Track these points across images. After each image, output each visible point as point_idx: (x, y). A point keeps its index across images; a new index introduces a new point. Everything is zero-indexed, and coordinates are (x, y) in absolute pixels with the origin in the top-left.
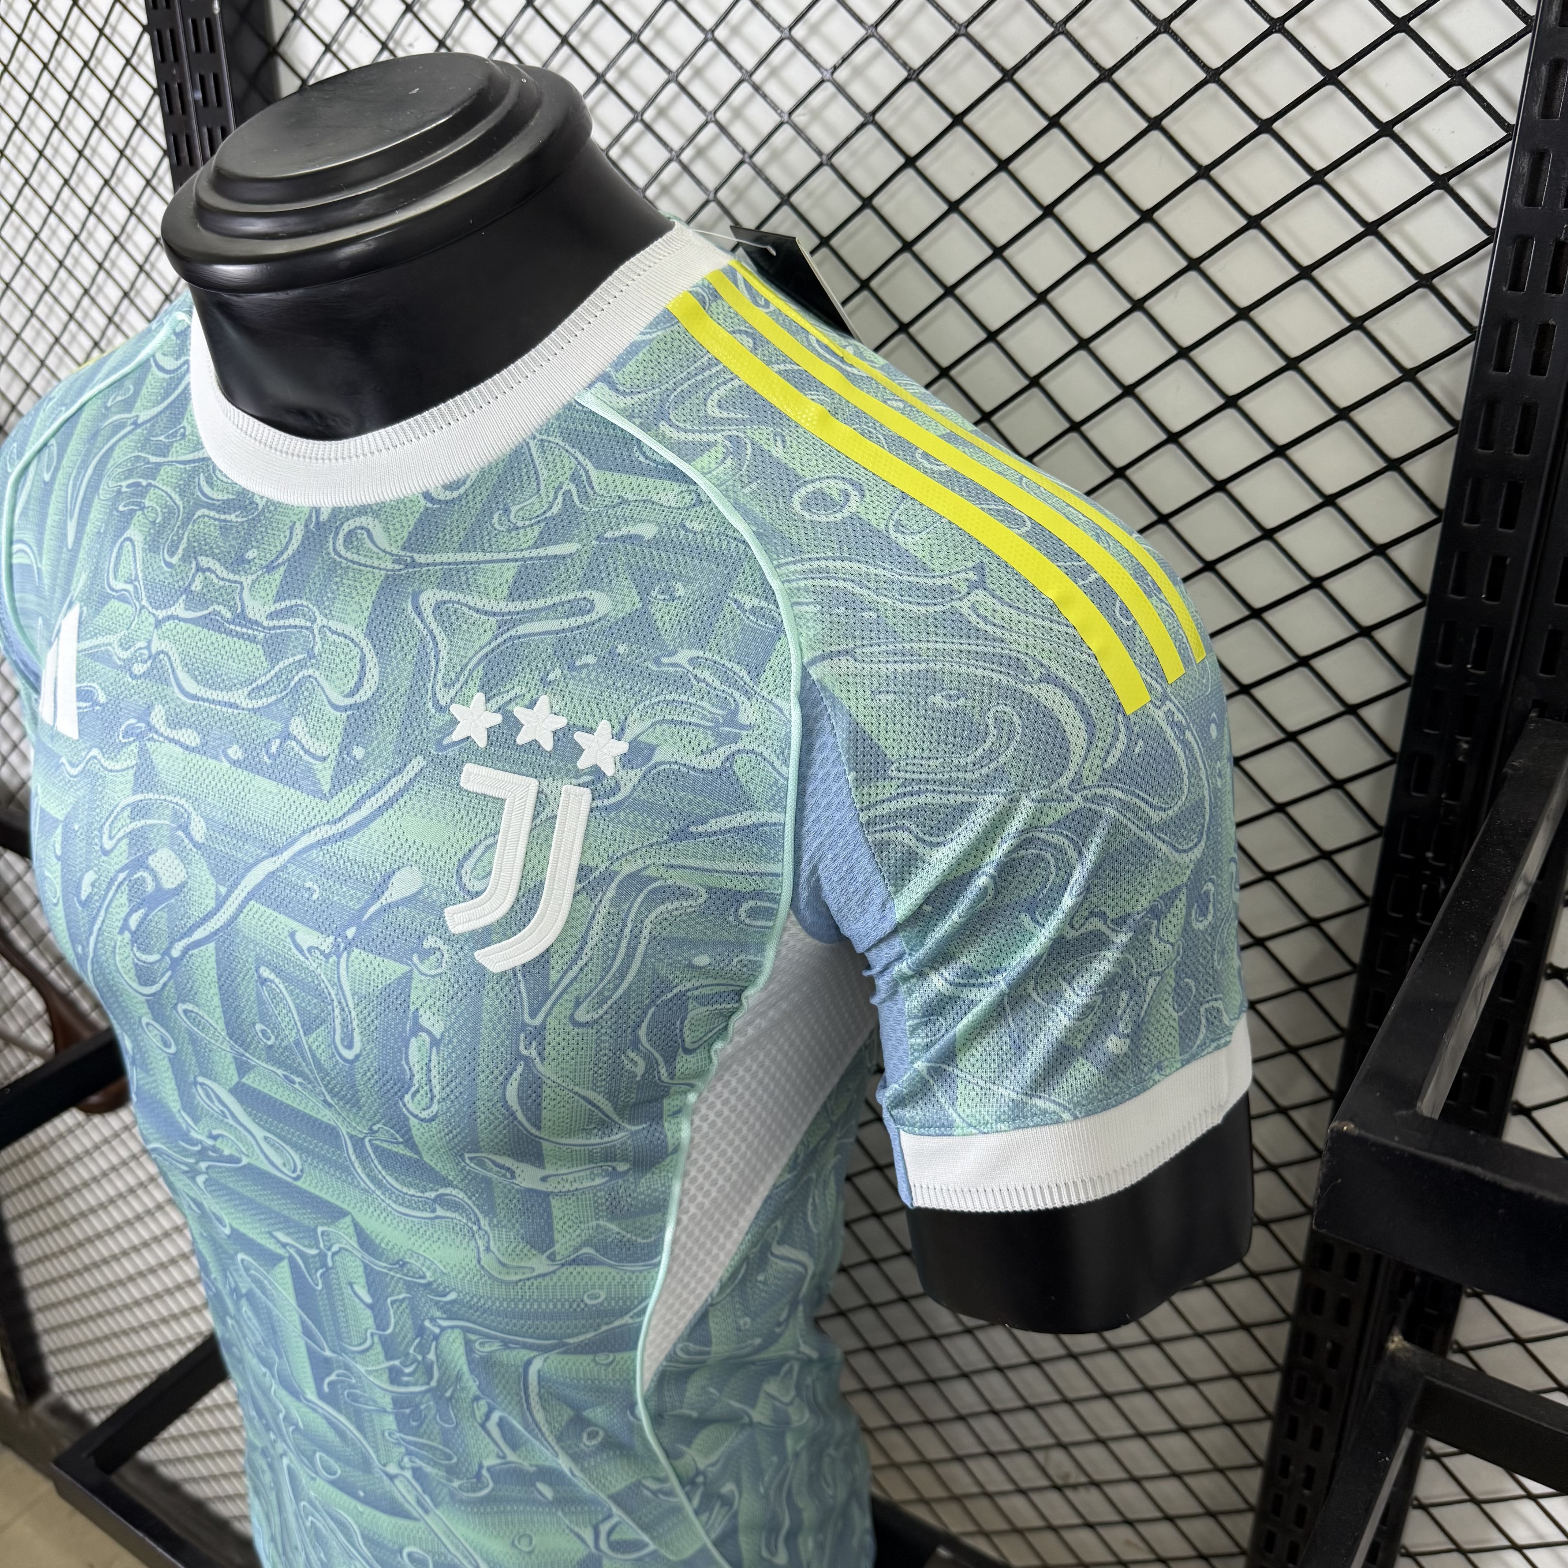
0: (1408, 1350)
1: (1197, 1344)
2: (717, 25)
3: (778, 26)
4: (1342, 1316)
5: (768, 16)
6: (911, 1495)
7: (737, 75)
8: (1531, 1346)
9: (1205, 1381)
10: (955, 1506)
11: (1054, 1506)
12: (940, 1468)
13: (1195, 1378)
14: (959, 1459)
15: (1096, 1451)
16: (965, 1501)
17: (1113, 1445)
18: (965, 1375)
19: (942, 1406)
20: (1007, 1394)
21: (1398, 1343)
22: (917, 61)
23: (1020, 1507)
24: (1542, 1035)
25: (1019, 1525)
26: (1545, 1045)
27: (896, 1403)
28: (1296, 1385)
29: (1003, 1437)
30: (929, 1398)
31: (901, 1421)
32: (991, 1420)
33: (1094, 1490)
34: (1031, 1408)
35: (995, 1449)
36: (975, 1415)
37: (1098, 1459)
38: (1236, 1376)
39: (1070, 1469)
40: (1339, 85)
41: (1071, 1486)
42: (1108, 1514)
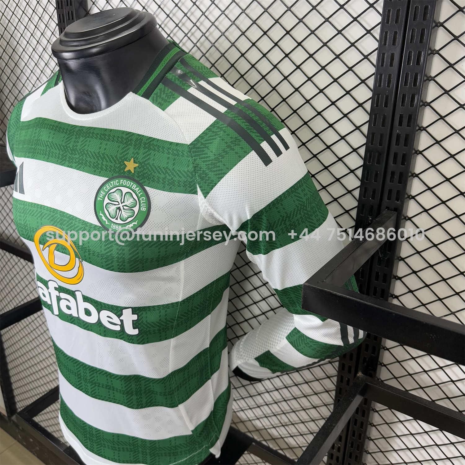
0: (362, 376)
1: (317, 382)
2: (197, 42)
3: (211, 43)
4: (350, 372)
5: (209, 40)
6: (246, 430)
7: (202, 54)
8: (398, 379)
9: (319, 393)
10: (257, 432)
11: (283, 431)
12: (253, 422)
13: (317, 392)
14: (258, 419)
15: (293, 415)
16: (260, 431)
17: (297, 413)
18: (259, 394)
19: (253, 403)
20: (270, 399)
21: (360, 374)
22: (243, 52)
23: (274, 432)
24: (396, 294)
25: (274, 437)
26: (397, 297)
27: (242, 404)
28: (339, 391)
29: (269, 412)
30: (250, 401)
31: (243, 409)
32: (266, 407)
33: (292, 426)
34: (276, 403)
35: (267, 415)
36: (262, 406)
37: (293, 417)
38: (327, 391)
39: (286, 420)
40: (339, 58)
41: (287, 425)
42: (296, 433)
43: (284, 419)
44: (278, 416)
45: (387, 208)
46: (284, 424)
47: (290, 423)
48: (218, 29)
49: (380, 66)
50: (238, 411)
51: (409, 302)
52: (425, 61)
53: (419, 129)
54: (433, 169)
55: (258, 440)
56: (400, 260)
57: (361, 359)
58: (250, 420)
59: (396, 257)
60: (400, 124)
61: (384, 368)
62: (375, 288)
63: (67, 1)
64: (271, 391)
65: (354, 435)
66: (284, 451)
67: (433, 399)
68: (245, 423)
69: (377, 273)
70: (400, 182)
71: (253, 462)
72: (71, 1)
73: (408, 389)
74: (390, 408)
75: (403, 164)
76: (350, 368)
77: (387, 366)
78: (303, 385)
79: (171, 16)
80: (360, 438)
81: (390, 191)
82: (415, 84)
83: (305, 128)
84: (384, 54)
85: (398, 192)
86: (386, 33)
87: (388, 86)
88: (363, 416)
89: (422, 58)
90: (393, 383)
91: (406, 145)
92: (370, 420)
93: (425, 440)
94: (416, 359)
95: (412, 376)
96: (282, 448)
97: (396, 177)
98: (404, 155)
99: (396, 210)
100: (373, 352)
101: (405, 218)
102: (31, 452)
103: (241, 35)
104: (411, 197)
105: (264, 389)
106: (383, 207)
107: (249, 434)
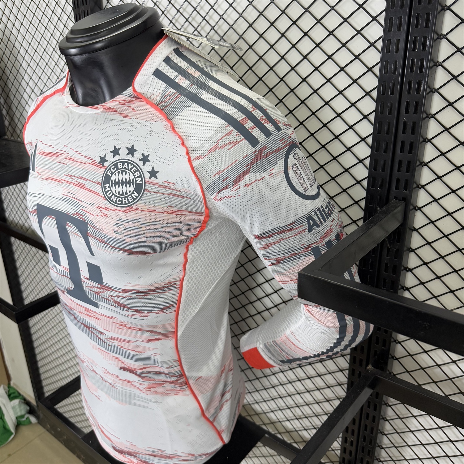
0: (372, 369)
1: (330, 375)
3: (220, 36)
4: (361, 365)
5: (218, 34)
6: (261, 423)
8: (410, 373)
9: (332, 386)
10: (272, 425)
11: (297, 424)
12: (268, 414)
13: (330, 386)
14: (272, 411)
15: (306, 408)
16: (274, 424)
17: (310, 406)
18: (273, 387)
19: (268, 396)
20: (284, 392)
21: (370, 367)
22: (251, 44)
23: (288, 424)
24: (407, 287)
25: (288, 430)
26: (408, 289)
27: (257, 396)
28: (351, 384)
29: (283, 404)
30: (264, 394)
31: (258, 401)
32: (280, 400)
33: (306, 419)
34: (290, 396)
35: (281, 408)
36: (276, 398)
37: (307, 410)
38: (340, 385)
39: (300, 413)
40: (345, 47)
41: (301, 418)
42: (310, 426)
43: (298, 412)
44: (292, 409)
45: (395, 197)
46: (298, 417)
47: (304, 416)
48: (226, 22)
49: (385, 52)
50: (253, 404)
51: (420, 294)
52: (431, 46)
53: (427, 117)
54: (442, 157)
55: (273, 433)
56: (410, 252)
57: (372, 352)
58: (265, 413)
59: (405, 249)
60: (407, 112)
61: (396, 361)
62: (385, 280)
63: (83, 1)
64: (285, 384)
65: (366, 430)
66: (298, 444)
67: (447, 394)
68: (259, 415)
69: (387, 265)
70: (408, 171)
71: (269, 455)
72: (86, 1)
73: (420, 383)
74: (403, 403)
75: (410, 152)
76: (361, 361)
77: (399, 360)
78: (316, 379)
79: (181, 11)
80: (372, 432)
81: (398, 181)
82: (421, 70)
83: (313, 119)
84: (389, 40)
85: (407, 181)
86: (391, 19)
87: (394, 73)
88: (375, 409)
89: (428, 44)
90: (406, 377)
91: (413, 132)
92: (382, 413)
93: (438, 436)
94: (429, 353)
95: (425, 370)
96: (296, 441)
97: (404, 167)
98: (412, 144)
99: (404, 199)
100: (384, 345)
101: (414, 208)
102: (59, 441)
103: (249, 27)
104: (420, 186)
105: (277, 382)
106: (391, 197)
107: (264, 427)
